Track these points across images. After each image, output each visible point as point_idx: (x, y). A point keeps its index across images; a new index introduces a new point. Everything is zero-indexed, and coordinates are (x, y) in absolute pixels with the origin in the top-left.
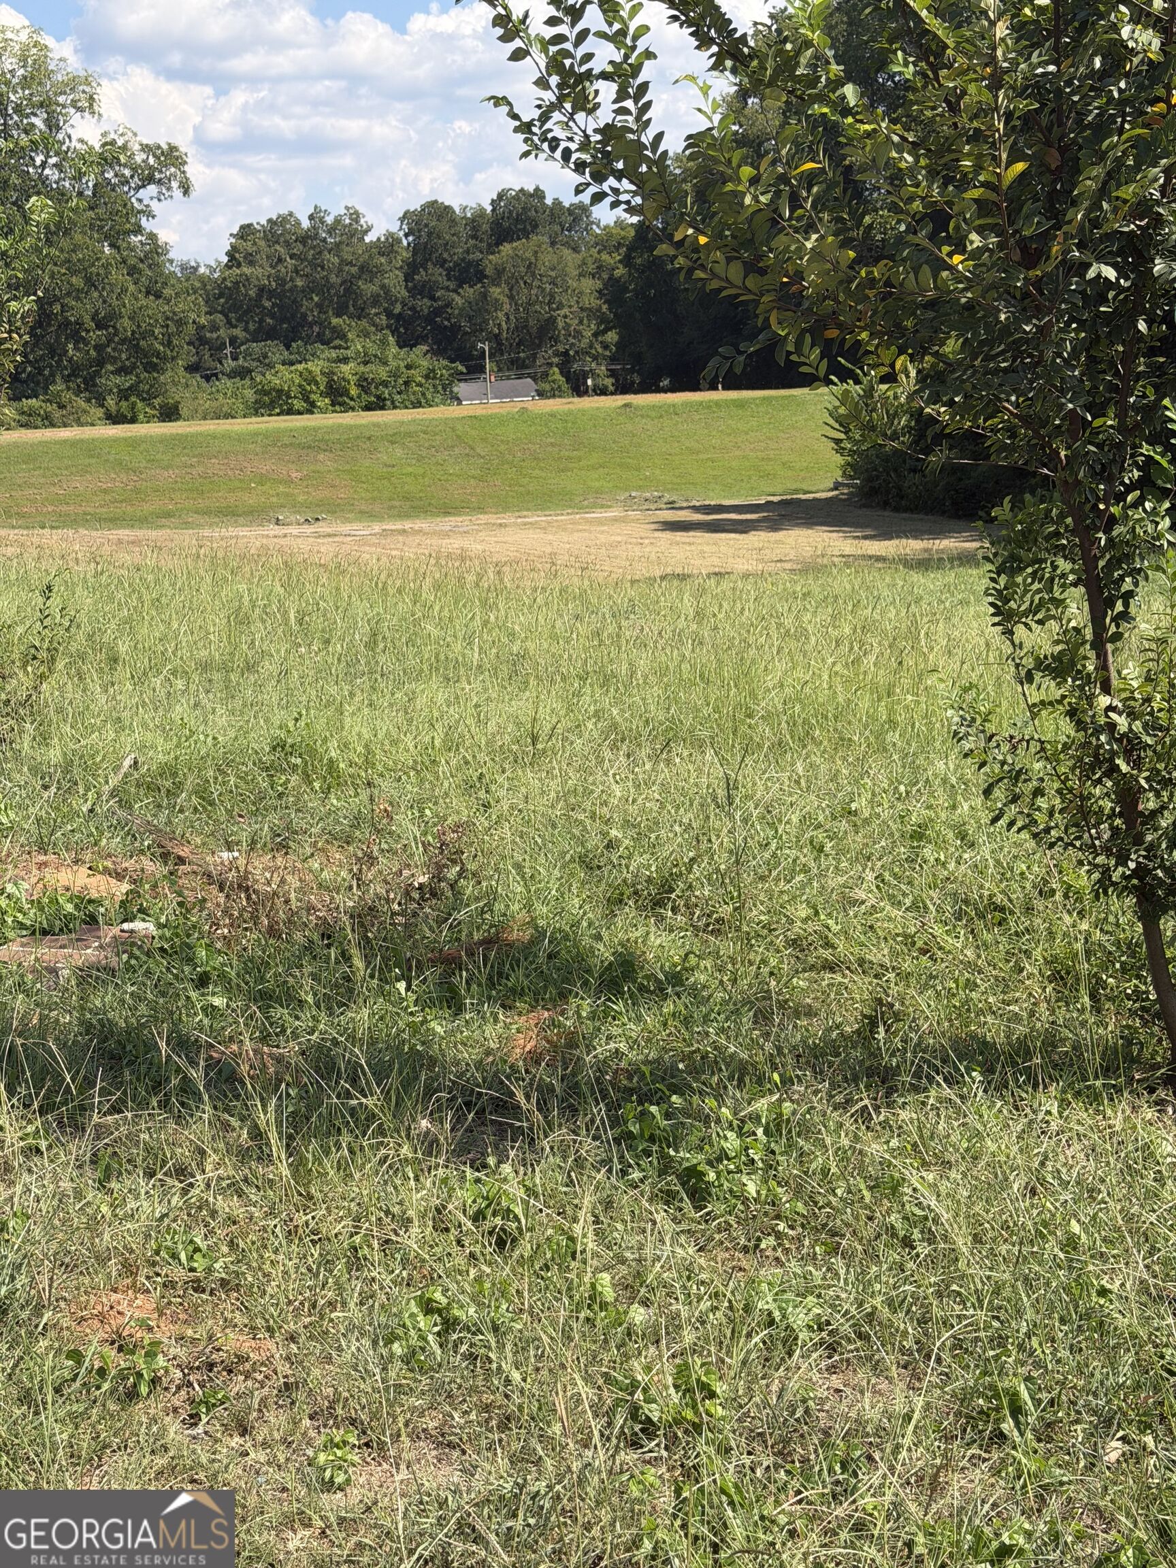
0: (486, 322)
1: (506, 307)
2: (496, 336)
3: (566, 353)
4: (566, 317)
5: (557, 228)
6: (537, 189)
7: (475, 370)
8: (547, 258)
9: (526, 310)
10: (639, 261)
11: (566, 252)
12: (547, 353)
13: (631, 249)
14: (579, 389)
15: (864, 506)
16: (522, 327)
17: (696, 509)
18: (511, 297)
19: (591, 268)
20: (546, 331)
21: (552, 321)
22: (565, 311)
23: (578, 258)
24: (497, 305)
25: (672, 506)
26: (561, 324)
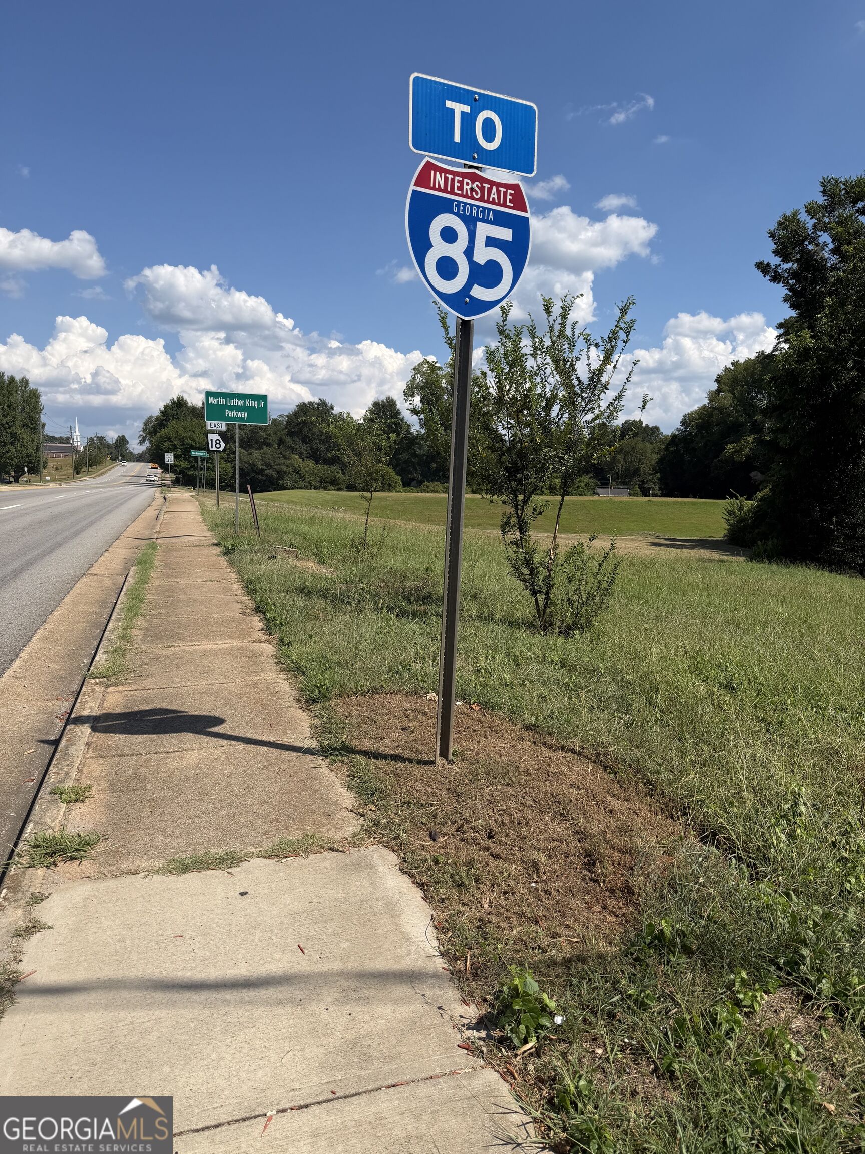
0: (614, 467)
1: (622, 463)
2: (617, 473)
3: (643, 481)
4: (645, 468)
5: (646, 435)
6: (640, 420)
7: (604, 484)
8: (640, 445)
9: (630, 464)
10: (671, 449)
11: (648, 444)
12: (635, 480)
13: (668, 444)
14: (645, 493)
15: (730, 544)
16: (627, 470)
17: (665, 539)
18: (624, 459)
19: (657, 450)
20: (637, 472)
21: (639, 469)
22: (645, 465)
23: (652, 446)
24: (619, 461)
25: (658, 538)
26: (642, 470)
